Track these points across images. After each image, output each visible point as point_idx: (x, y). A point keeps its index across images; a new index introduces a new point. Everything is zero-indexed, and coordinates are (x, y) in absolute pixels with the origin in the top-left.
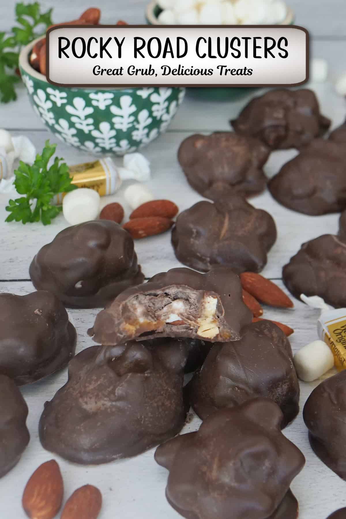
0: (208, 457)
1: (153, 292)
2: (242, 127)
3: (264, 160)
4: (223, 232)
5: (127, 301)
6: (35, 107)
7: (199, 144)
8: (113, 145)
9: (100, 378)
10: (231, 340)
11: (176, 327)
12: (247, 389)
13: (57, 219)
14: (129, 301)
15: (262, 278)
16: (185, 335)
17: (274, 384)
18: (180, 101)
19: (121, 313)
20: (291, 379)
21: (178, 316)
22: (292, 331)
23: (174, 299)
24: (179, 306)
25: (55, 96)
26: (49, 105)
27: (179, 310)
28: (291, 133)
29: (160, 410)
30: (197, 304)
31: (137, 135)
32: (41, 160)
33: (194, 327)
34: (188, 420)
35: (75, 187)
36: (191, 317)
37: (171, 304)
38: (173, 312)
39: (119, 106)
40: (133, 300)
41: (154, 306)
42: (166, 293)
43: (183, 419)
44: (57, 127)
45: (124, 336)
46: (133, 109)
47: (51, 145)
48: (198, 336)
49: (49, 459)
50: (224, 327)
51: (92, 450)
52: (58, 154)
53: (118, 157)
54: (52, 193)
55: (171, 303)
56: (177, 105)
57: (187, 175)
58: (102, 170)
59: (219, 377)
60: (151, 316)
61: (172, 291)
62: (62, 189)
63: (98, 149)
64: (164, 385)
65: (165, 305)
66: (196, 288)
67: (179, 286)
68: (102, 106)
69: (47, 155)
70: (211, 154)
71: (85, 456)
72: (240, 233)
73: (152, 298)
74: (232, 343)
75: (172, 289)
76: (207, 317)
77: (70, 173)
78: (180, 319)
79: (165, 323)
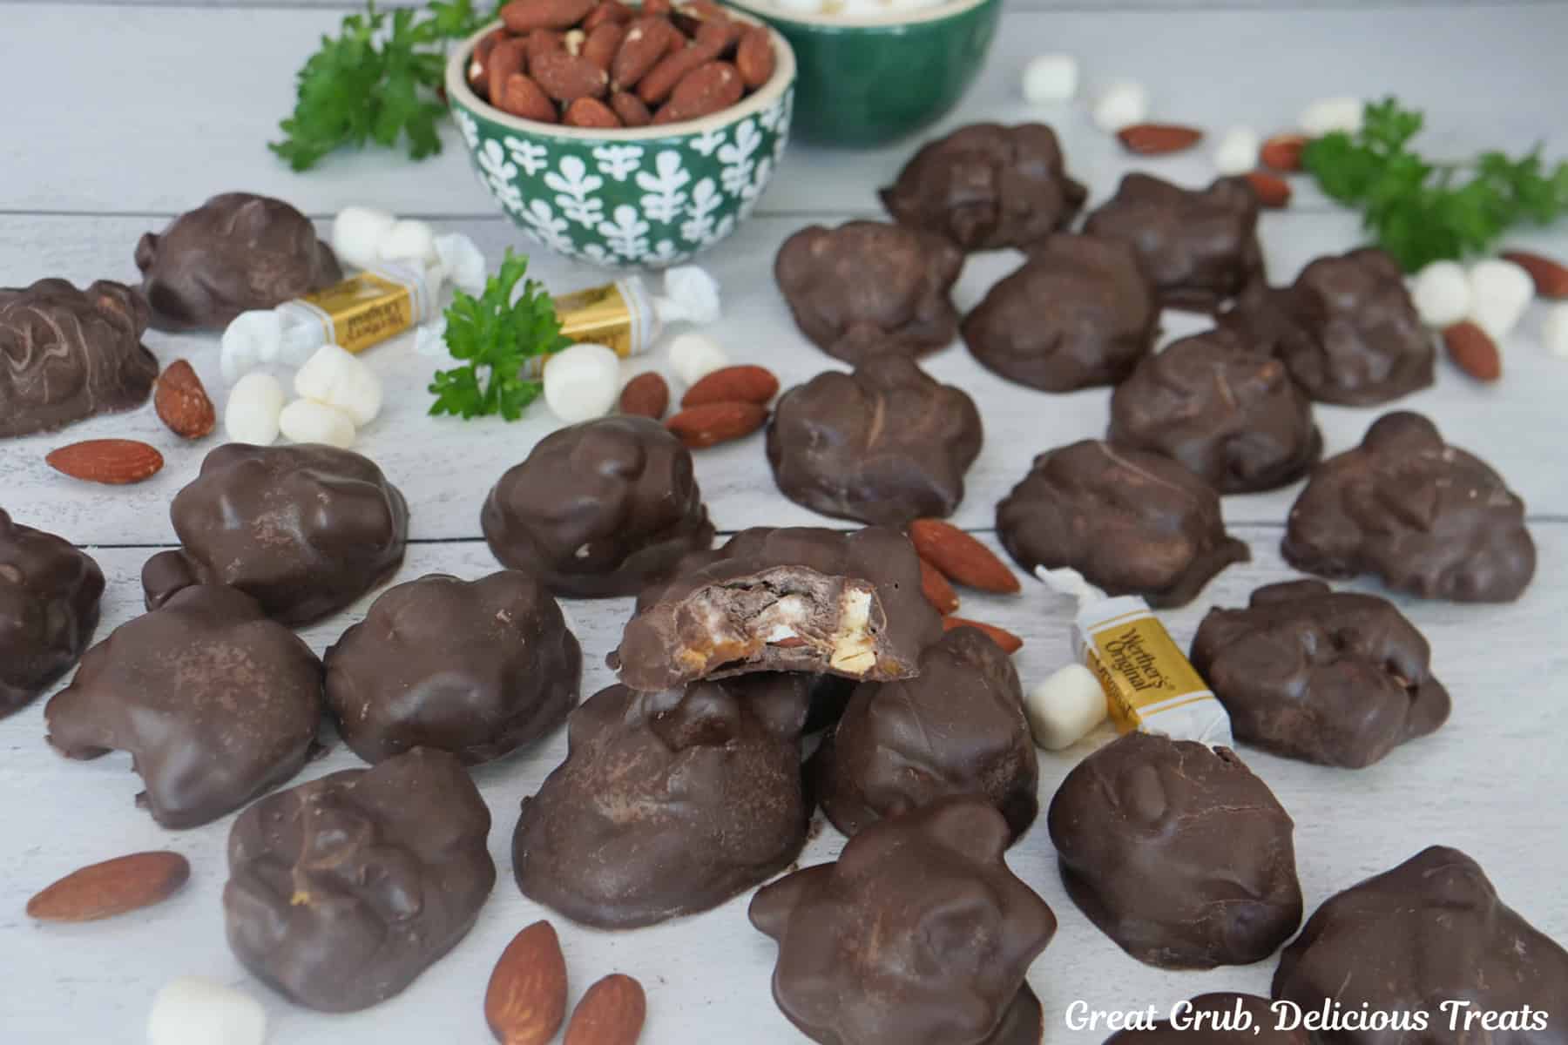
0: (860, 921)
1: (740, 580)
2: (905, 205)
3: (952, 277)
4: (875, 433)
5: (687, 601)
6: (481, 175)
7: (819, 248)
8: (643, 251)
9: (635, 756)
10: (901, 677)
11: (787, 650)
12: (932, 772)
13: (533, 408)
14: (693, 599)
15: (954, 529)
16: (805, 667)
17: (988, 762)
18: (778, 157)
19: (675, 627)
20: (1022, 751)
21: (792, 628)
22: (1016, 643)
23: (783, 594)
24: (792, 608)
25: (522, 153)
26: (510, 171)
27: (792, 617)
28: (1006, 218)
29: (758, 816)
30: (829, 604)
31: (690, 231)
32: (498, 288)
33: (825, 651)
34: (812, 832)
35: (568, 341)
36: (818, 631)
37: (777, 604)
38: (780, 621)
39: (654, 171)
40: (701, 599)
41: (742, 609)
42: (765, 583)
43: (802, 832)
44: (527, 215)
45: (683, 674)
46: (684, 177)
47: (518, 256)
48: (833, 669)
49: (537, 919)
50: (885, 652)
51: (622, 900)
52: (531, 273)
53: (654, 274)
54: (521, 357)
55: (776, 602)
56: (772, 167)
57: (794, 309)
58: (621, 304)
59: (873, 748)
60: (737, 631)
61: (779, 578)
62: (542, 347)
63: (612, 259)
64: (764, 766)
65: (765, 607)
66: (828, 572)
67: (792, 568)
68: (620, 175)
69: (510, 277)
70: (844, 267)
71: (607, 912)
72: (907, 437)
73: (737, 595)
74: (903, 682)
75: (778, 575)
76: (850, 630)
77: (557, 312)
78: (796, 636)
79: (764, 645)
